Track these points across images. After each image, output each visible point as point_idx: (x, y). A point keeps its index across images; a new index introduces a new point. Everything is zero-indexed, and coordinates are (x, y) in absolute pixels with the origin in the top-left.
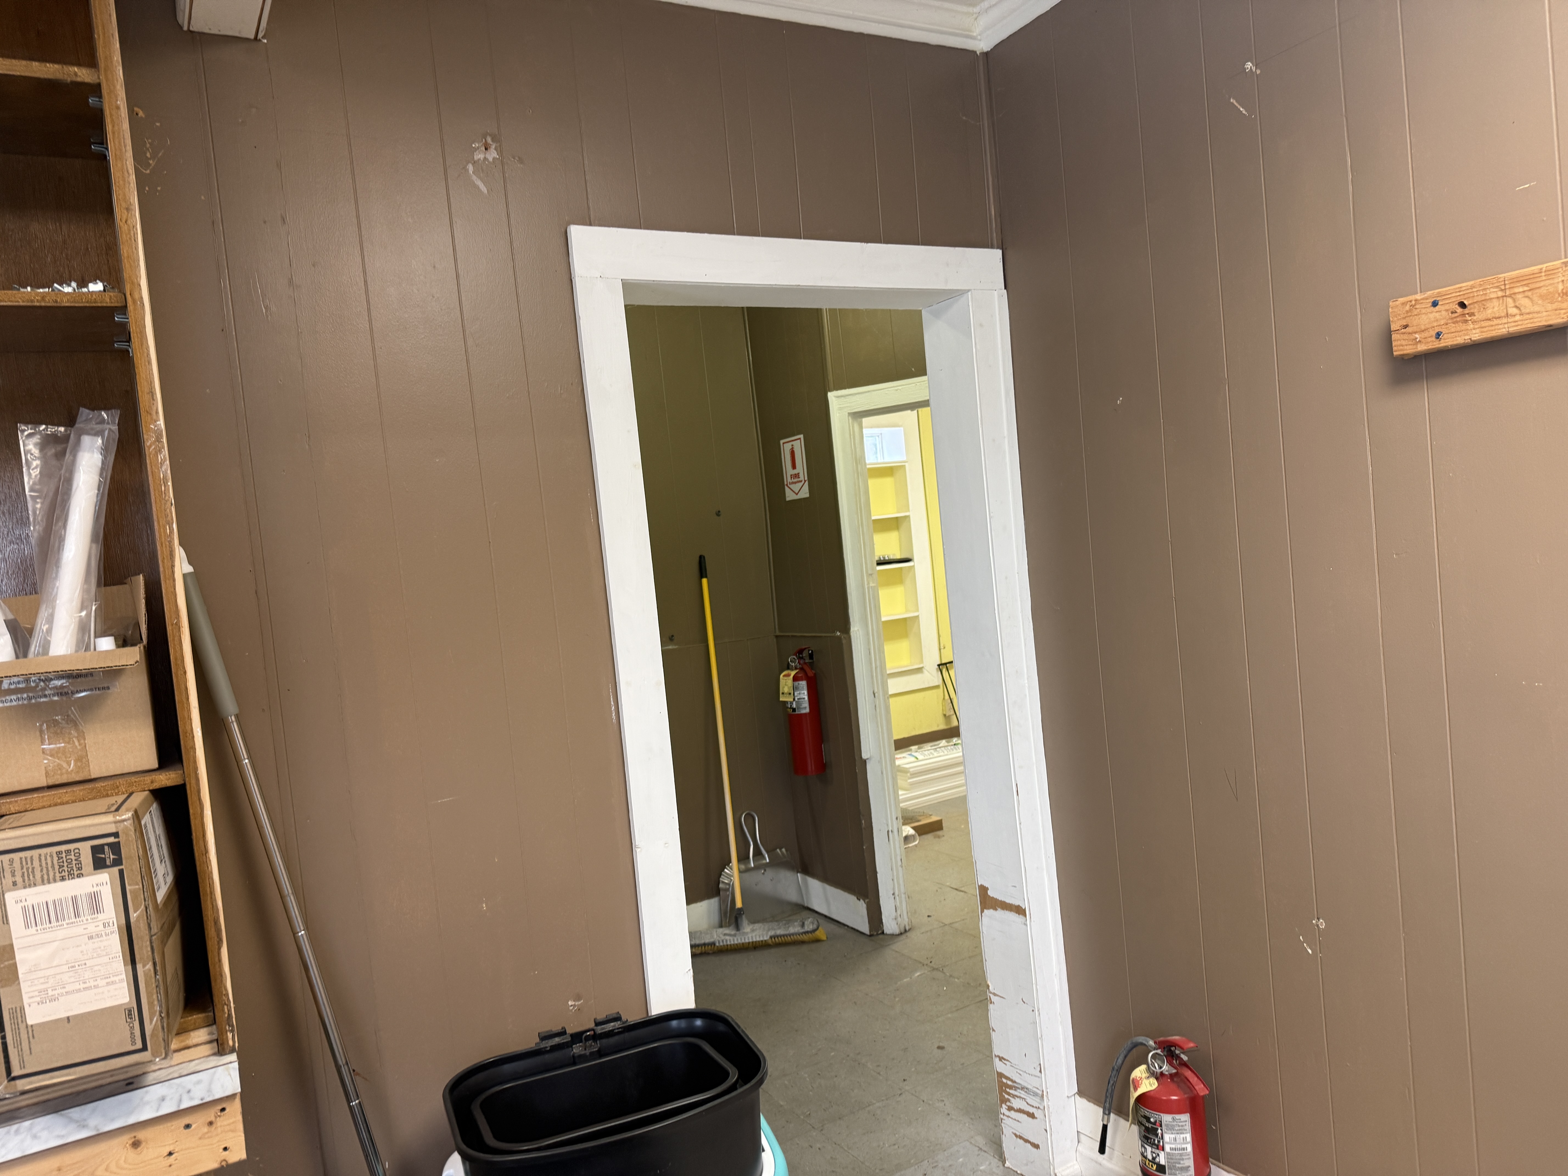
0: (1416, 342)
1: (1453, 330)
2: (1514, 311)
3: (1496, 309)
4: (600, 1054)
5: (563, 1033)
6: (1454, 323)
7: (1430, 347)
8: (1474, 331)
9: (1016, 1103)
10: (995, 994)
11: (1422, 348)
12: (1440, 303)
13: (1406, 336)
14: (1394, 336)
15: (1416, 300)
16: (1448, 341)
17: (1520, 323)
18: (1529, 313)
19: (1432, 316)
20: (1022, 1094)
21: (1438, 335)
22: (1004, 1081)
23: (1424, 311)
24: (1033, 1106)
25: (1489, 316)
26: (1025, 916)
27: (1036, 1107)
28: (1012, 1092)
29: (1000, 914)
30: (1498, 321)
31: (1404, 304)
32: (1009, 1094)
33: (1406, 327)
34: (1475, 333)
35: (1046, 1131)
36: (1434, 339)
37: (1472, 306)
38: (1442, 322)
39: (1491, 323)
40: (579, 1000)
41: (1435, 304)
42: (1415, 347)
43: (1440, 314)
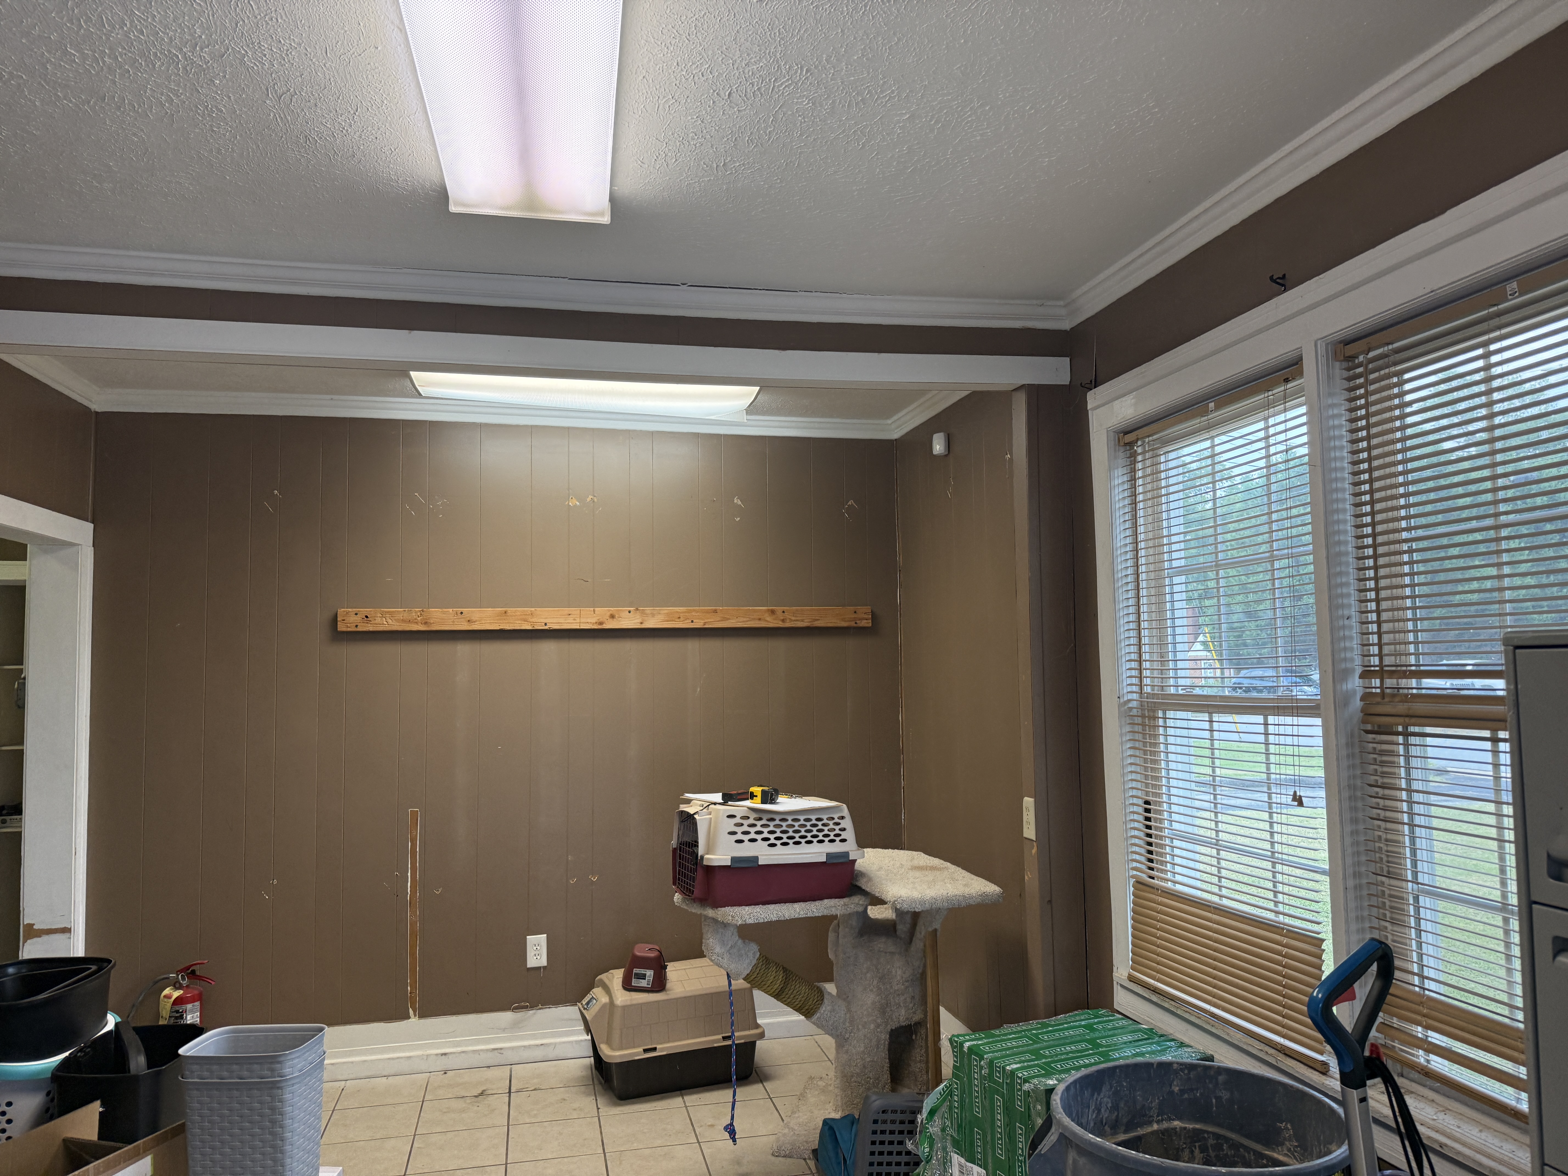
0: (347, 627)
1: (361, 625)
2: (386, 623)
3: (380, 621)
6: (363, 623)
7: (353, 630)
8: (369, 627)
11: (349, 629)
13: (343, 624)
14: (338, 623)
15: (349, 611)
16: (360, 629)
17: (387, 627)
18: (390, 626)
19: (355, 618)
21: (357, 626)
23: (352, 616)
25: (377, 623)
26: (70, 932)
29: (44, 938)
30: (380, 625)
31: (344, 611)
33: (344, 620)
36: (354, 627)
37: (369, 618)
38: (358, 622)
39: (375, 625)
41: (356, 614)
43: (358, 619)
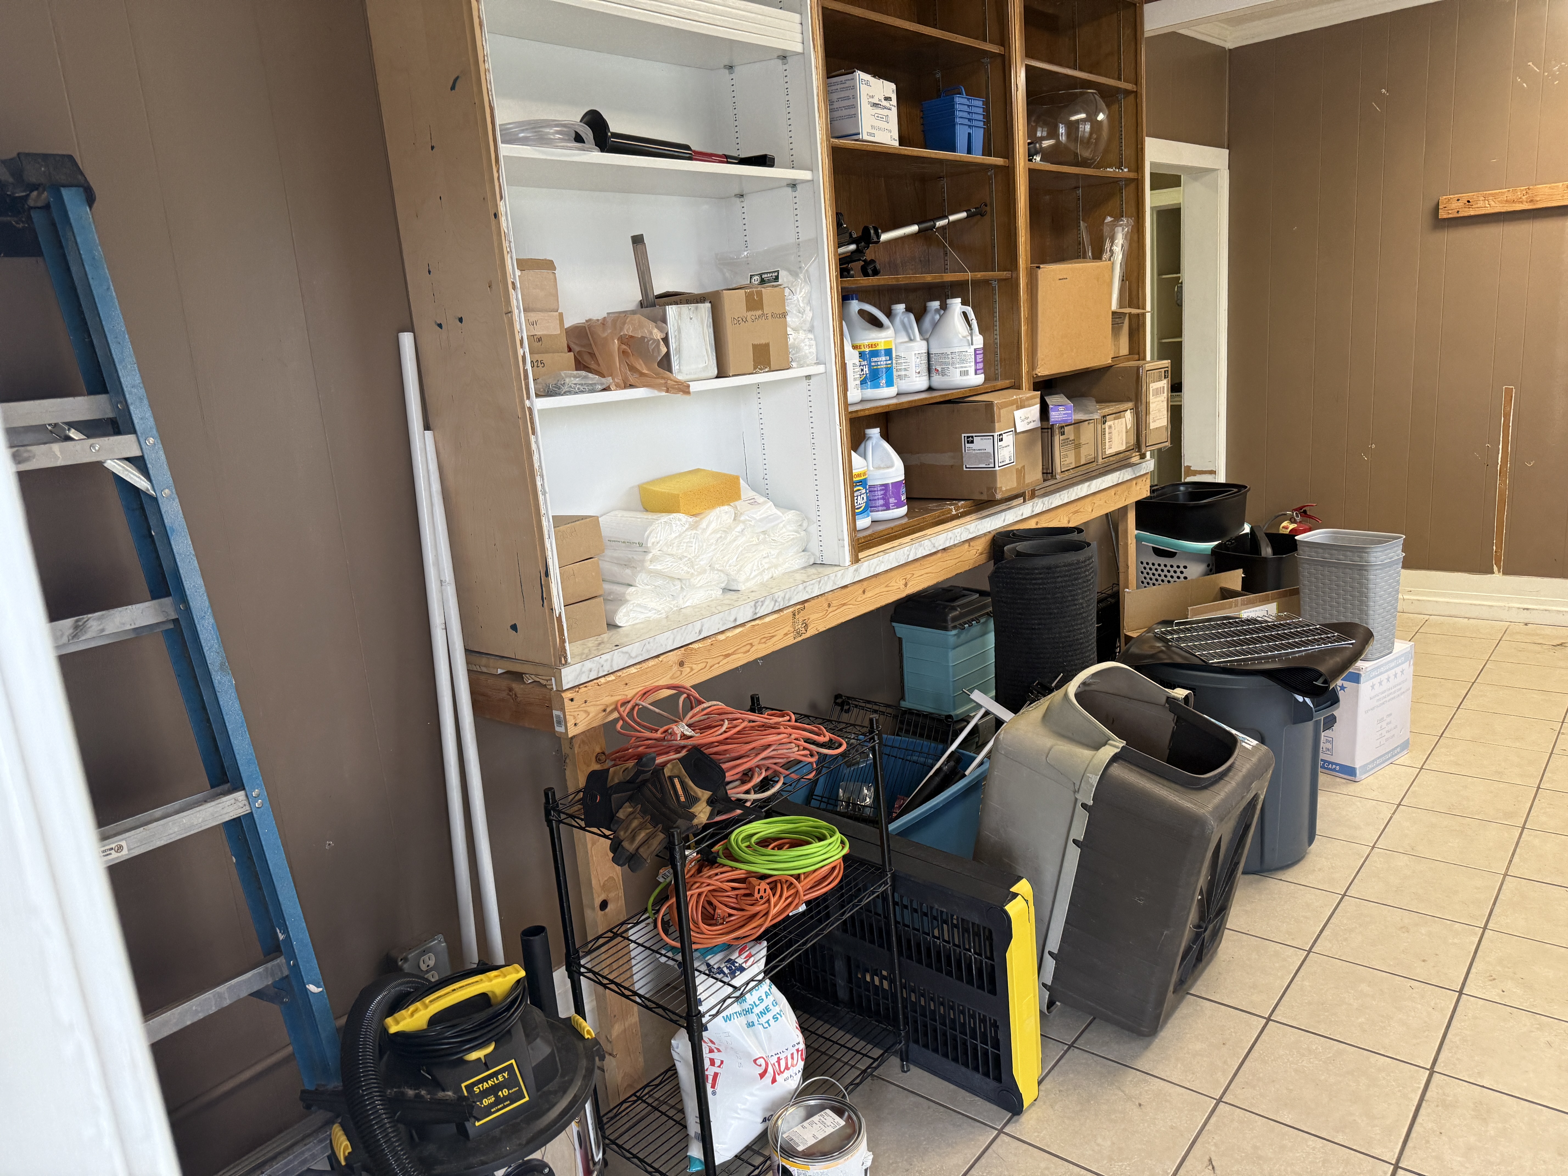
0: (1449, 213)
1: (1464, 210)
2: (1488, 206)
3: (1481, 204)
7: (1454, 216)
12: (1460, 200)
13: (1445, 211)
14: (1440, 211)
16: (1461, 214)
17: (1489, 210)
18: (1492, 207)
19: (1456, 204)
21: (1458, 212)
23: (1453, 202)
26: (1216, 474)
30: (1481, 209)
33: (1445, 207)
34: (1472, 212)
36: (1456, 213)
37: (1472, 202)
38: (1460, 207)
39: (1478, 209)
43: (1460, 204)
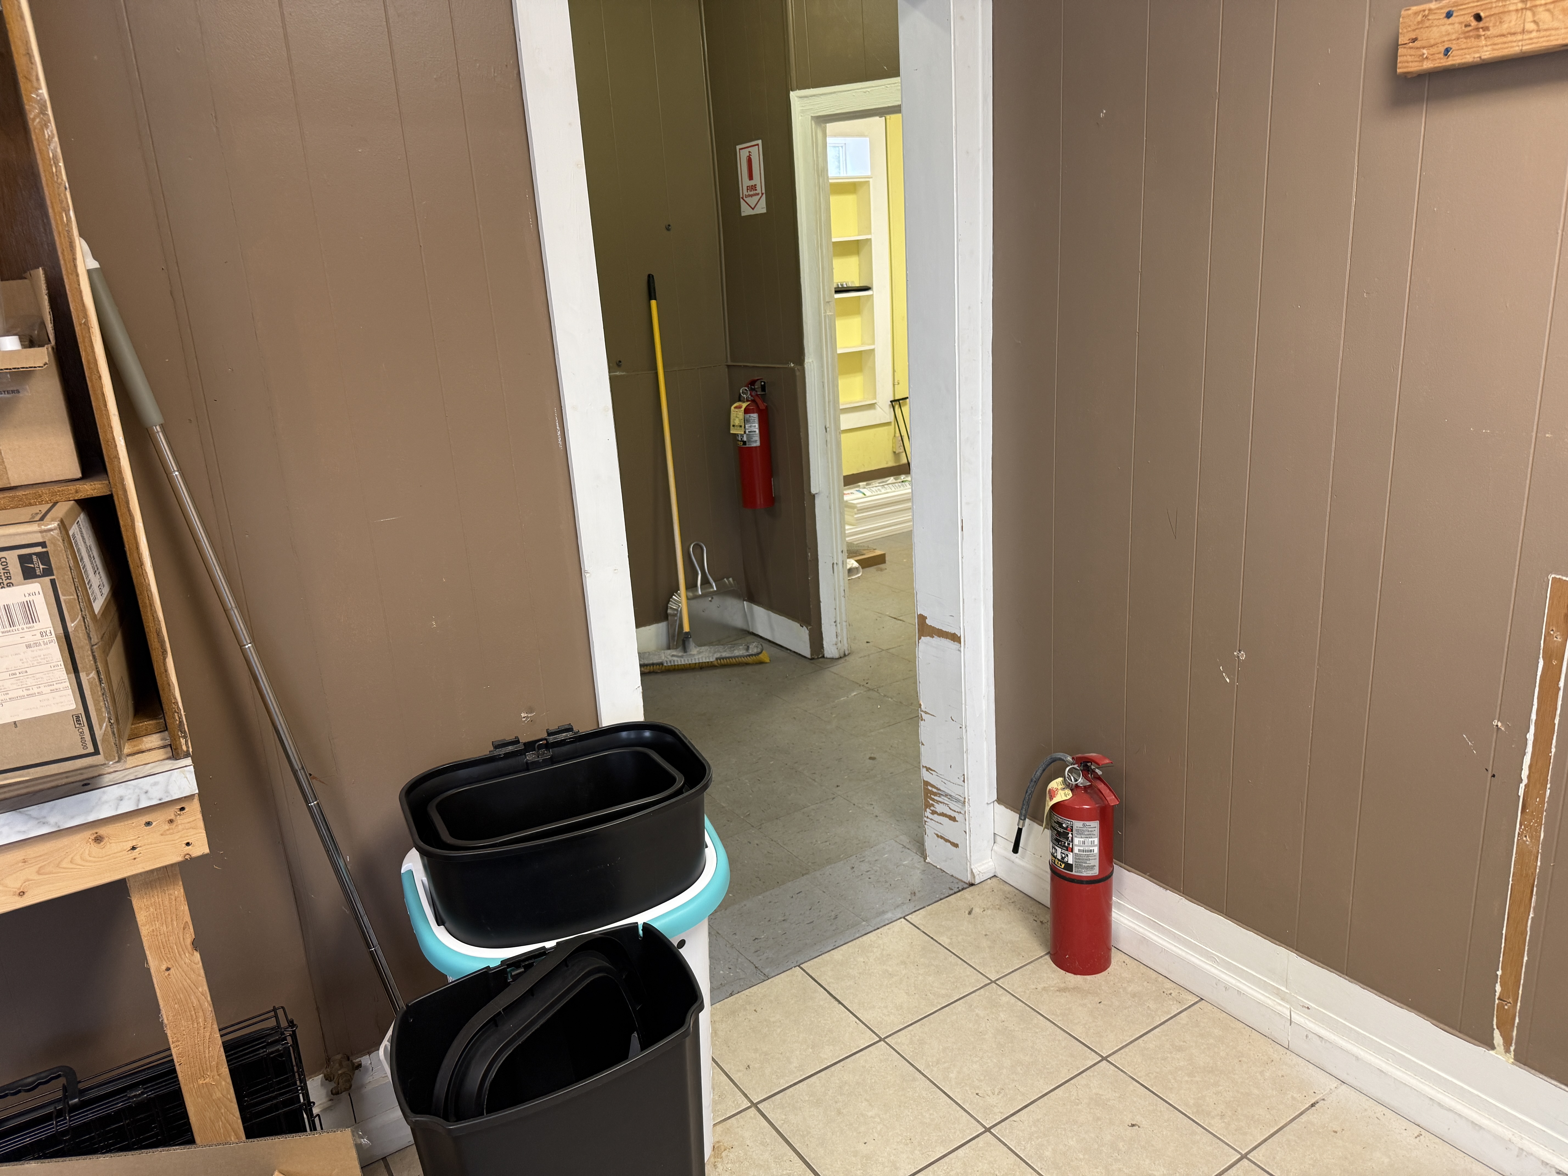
0: (1423, 59)
1: (1464, 46)
2: (1530, 26)
3: (1513, 23)
4: (552, 761)
5: (516, 742)
6: (1466, 38)
7: (1436, 65)
8: (1485, 49)
9: (939, 808)
10: (926, 713)
11: (1427, 65)
12: (1455, 14)
13: (1412, 52)
14: (1401, 51)
15: (1430, 10)
16: (1457, 59)
17: (1535, 41)
18: (1546, 30)
19: (1443, 29)
20: (945, 800)
21: (1447, 51)
22: (930, 788)
23: (1436, 22)
24: (955, 811)
25: (1504, 32)
26: (960, 643)
27: (958, 812)
28: (936, 798)
29: (937, 641)
30: (1514, 38)
31: (1416, 13)
32: (933, 800)
33: (1414, 40)
34: (1486, 51)
35: (965, 832)
36: (1442, 55)
37: (1488, 19)
38: (1454, 37)
39: (1504, 39)
40: (531, 713)
41: (1449, 15)
42: (1421, 64)
43: (1453, 27)
